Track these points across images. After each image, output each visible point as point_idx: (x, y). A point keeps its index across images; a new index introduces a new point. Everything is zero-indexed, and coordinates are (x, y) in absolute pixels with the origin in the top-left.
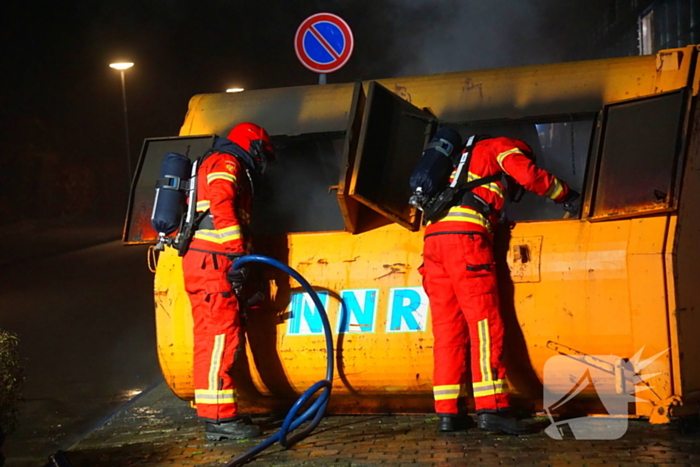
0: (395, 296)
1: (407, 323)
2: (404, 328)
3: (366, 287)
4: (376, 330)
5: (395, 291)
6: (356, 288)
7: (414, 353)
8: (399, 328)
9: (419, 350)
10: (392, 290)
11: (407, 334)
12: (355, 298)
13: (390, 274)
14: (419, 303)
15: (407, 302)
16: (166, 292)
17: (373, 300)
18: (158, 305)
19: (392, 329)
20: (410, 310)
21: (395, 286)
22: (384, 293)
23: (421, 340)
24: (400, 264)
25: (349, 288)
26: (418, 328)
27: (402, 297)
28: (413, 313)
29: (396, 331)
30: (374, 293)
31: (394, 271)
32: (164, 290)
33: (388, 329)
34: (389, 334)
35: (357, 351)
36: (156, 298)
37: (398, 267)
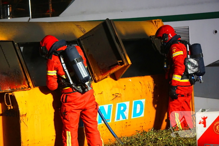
0: (119, 106)
1: (122, 117)
2: (121, 119)
3: (108, 104)
4: (112, 121)
5: (119, 104)
6: (105, 104)
7: (124, 129)
8: (119, 119)
9: (125, 127)
10: (117, 104)
11: (122, 121)
12: (104, 109)
13: (115, 98)
14: (126, 108)
15: (122, 108)
16: (26, 115)
17: (111, 109)
18: (22, 121)
19: (117, 120)
20: (123, 111)
21: (118, 102)
22: (115, 106)
23: (126, 123)
24: (117, 94)
25: (102, 105)
26: (126, 118)
27: (121, 106)
28: (124, 112)
29: (118, 121)
30: (111, 106)
31: (116, 96)
32: (25, 114)
33: (116, 120)
34: (116, 122)
35: (105, 131)
36: (21, 118)
37: (117, 95)
